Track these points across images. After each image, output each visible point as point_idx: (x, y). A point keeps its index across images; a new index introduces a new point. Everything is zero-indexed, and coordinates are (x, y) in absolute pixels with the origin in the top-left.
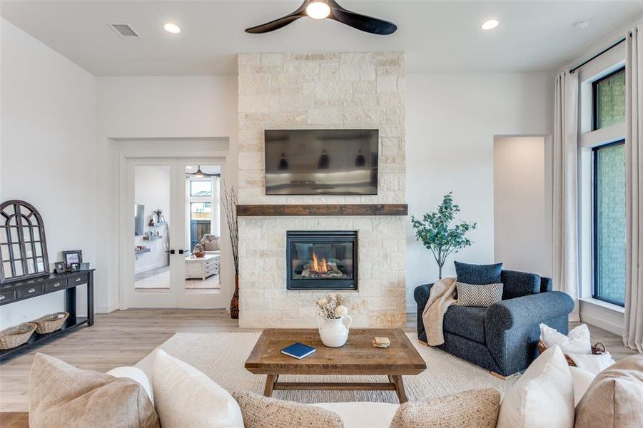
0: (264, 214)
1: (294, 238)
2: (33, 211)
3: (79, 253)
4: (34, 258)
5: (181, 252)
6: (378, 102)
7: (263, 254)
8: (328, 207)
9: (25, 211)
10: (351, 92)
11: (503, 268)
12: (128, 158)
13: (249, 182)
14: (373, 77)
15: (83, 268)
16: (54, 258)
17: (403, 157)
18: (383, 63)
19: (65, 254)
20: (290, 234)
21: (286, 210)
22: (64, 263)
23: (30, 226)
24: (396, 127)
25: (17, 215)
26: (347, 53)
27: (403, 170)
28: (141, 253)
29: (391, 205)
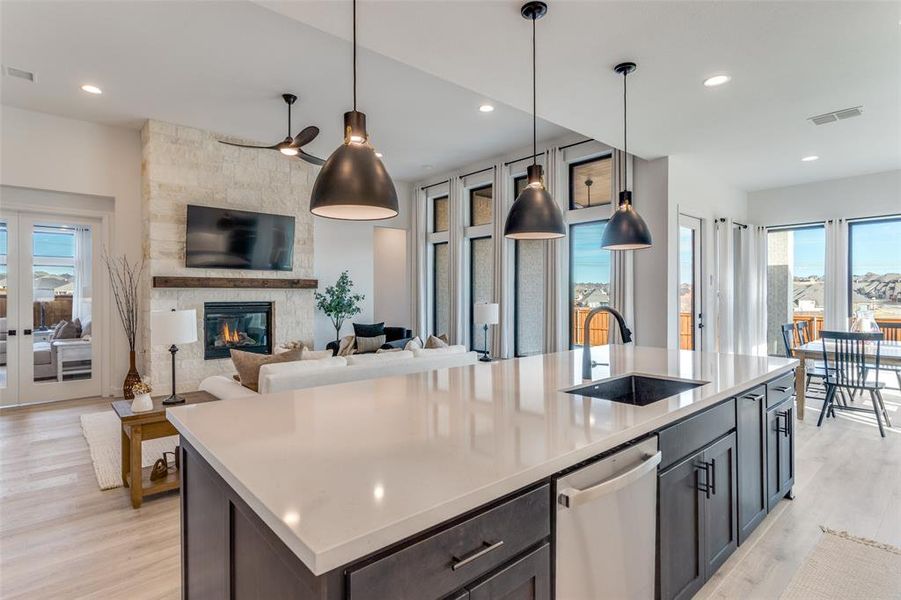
1: (212, 308)
5: (28, 332)
10: (268, 178)
11: (384, 326)
13: (163, 254)
17: (312, 240)
20: (209, 306)
27: (312, 251)
29: (305, 280)
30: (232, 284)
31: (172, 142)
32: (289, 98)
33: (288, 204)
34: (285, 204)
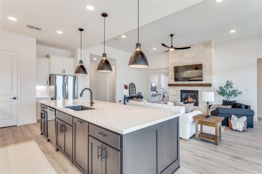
0: (173, 86)
1: (182, 91)
2: (134, 85)
3: (141, 93)
4: (133, 93)
5: (160, 94)
6: (204, 56)
7: (174, 95)
8: (188, 84)
9: (133, 85)
10: (196, 54)
11: (236, 102)
12: (150, 73)
13: (171, 79)
14: (202, 49)
15: (141, 96)
16: (137, 94)
17: (212, 70)
18: (205, 45)
19: (139, 93)
20: (181, 91)
21: (179, 85)
22: (138, 95)
23: (134, 87)
24: (209, 62)
25: (132, 85)
26: (195, 44)
27: (212, 74)
28: (156, 96)
29: (205, 84)
30: (183, 85)
31: (173, 53)
32: (172, 35)
33: (202, 60)
34: (201, 60)
